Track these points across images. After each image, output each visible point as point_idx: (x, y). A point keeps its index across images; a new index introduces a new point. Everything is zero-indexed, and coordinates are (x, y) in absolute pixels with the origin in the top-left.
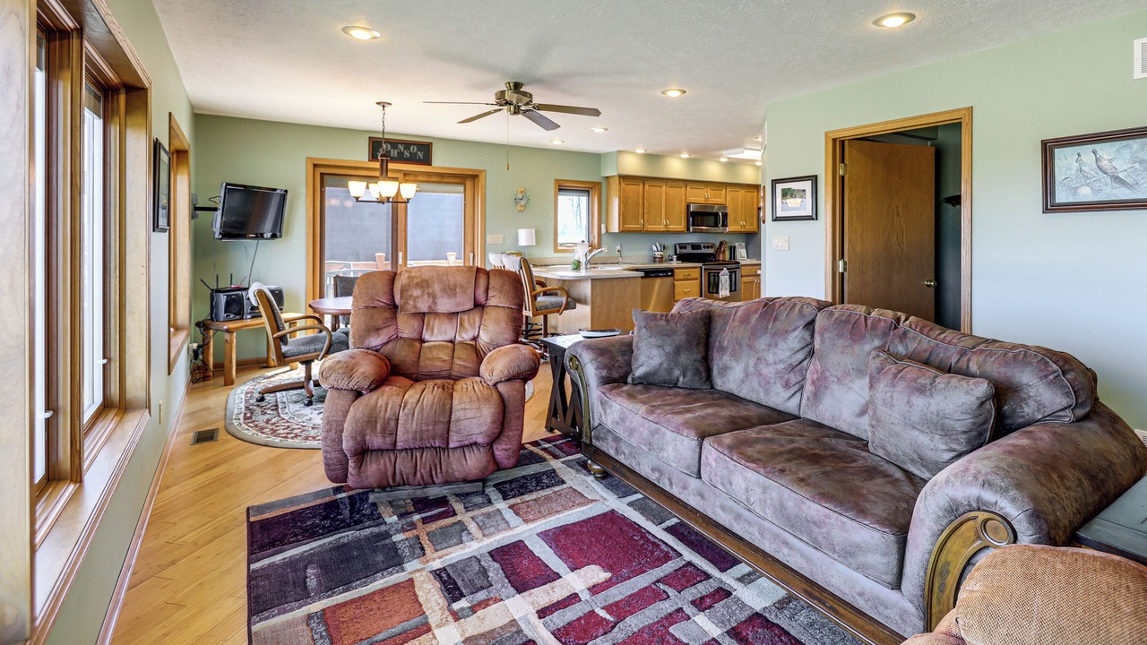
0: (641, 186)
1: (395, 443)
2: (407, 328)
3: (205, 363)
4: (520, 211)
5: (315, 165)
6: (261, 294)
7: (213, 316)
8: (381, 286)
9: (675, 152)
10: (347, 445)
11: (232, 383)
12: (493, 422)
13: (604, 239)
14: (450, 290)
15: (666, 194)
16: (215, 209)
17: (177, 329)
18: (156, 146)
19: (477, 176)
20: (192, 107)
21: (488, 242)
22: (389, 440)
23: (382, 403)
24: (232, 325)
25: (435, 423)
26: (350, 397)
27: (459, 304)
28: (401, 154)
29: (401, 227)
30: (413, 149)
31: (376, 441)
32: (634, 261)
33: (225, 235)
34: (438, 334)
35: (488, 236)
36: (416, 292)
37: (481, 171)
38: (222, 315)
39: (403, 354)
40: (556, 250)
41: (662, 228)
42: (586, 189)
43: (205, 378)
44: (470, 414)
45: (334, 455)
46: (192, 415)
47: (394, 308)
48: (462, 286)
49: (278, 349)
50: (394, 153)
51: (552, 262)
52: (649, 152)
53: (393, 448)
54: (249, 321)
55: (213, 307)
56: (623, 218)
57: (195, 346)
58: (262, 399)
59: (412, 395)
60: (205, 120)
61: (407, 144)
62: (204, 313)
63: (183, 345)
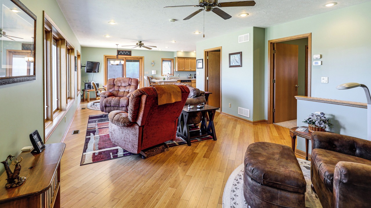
0: (184, 59)
1: (111, 105)
2: (116, 88)
3: (84, 98)
4: (153, 66)
5: (106, 57)
6: (93, 83)
7: (85, 88)
8: (112, 81)
9: (193, 51)
10: (103, 105)
11: (89, 102)
12: (127, 103)
13: (175, 73)
14: (124, 82)
15: (191, 61)
16: (85, 67)
17: (78, 91)
18: (75, 57)
19: (142, 58)
20: (81, 46)
21: (145, 73)
22: (110, 105)
23: (109, 99)
24: (89, 90)
25: (117, 102)
26: (104, 98)
27: (126, 84)
28: (124, 53)
29: (124, 70)
30: (127, 52)
31: (108, 105)
32: (181, 78)
33: (87, 72)
34: (122, 90)
35: (145, 72)
36: (118, 82)
37: (143, 57)
38: (87, 88)
39: (115, 93)
40: (162, 75)
41: (189, 70)
42: (170, 60)
43: (84, 101)
44: (123, 101)
45: (101, 107)
46: (81, 106)
47: (114, 85)
48: (126, 81)
49: (96, 94)
50: (123, 53)
51: (161, 78)
52: (184, 51)
53: (111, 106)
54: (92, 90)
55: (85, 87)
56: (179, 67)
57: (82, 94)
58: (94, 104)
59: (114, 98)
60: (83, 48)
61: (126, 51)
62: (83, 88)
63: (80, 94)
